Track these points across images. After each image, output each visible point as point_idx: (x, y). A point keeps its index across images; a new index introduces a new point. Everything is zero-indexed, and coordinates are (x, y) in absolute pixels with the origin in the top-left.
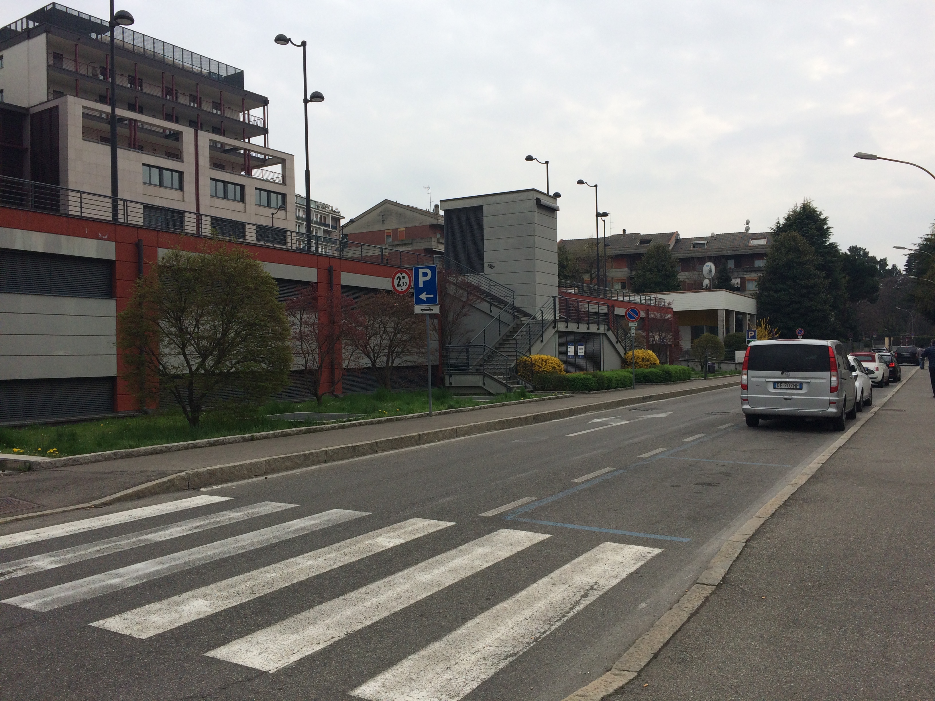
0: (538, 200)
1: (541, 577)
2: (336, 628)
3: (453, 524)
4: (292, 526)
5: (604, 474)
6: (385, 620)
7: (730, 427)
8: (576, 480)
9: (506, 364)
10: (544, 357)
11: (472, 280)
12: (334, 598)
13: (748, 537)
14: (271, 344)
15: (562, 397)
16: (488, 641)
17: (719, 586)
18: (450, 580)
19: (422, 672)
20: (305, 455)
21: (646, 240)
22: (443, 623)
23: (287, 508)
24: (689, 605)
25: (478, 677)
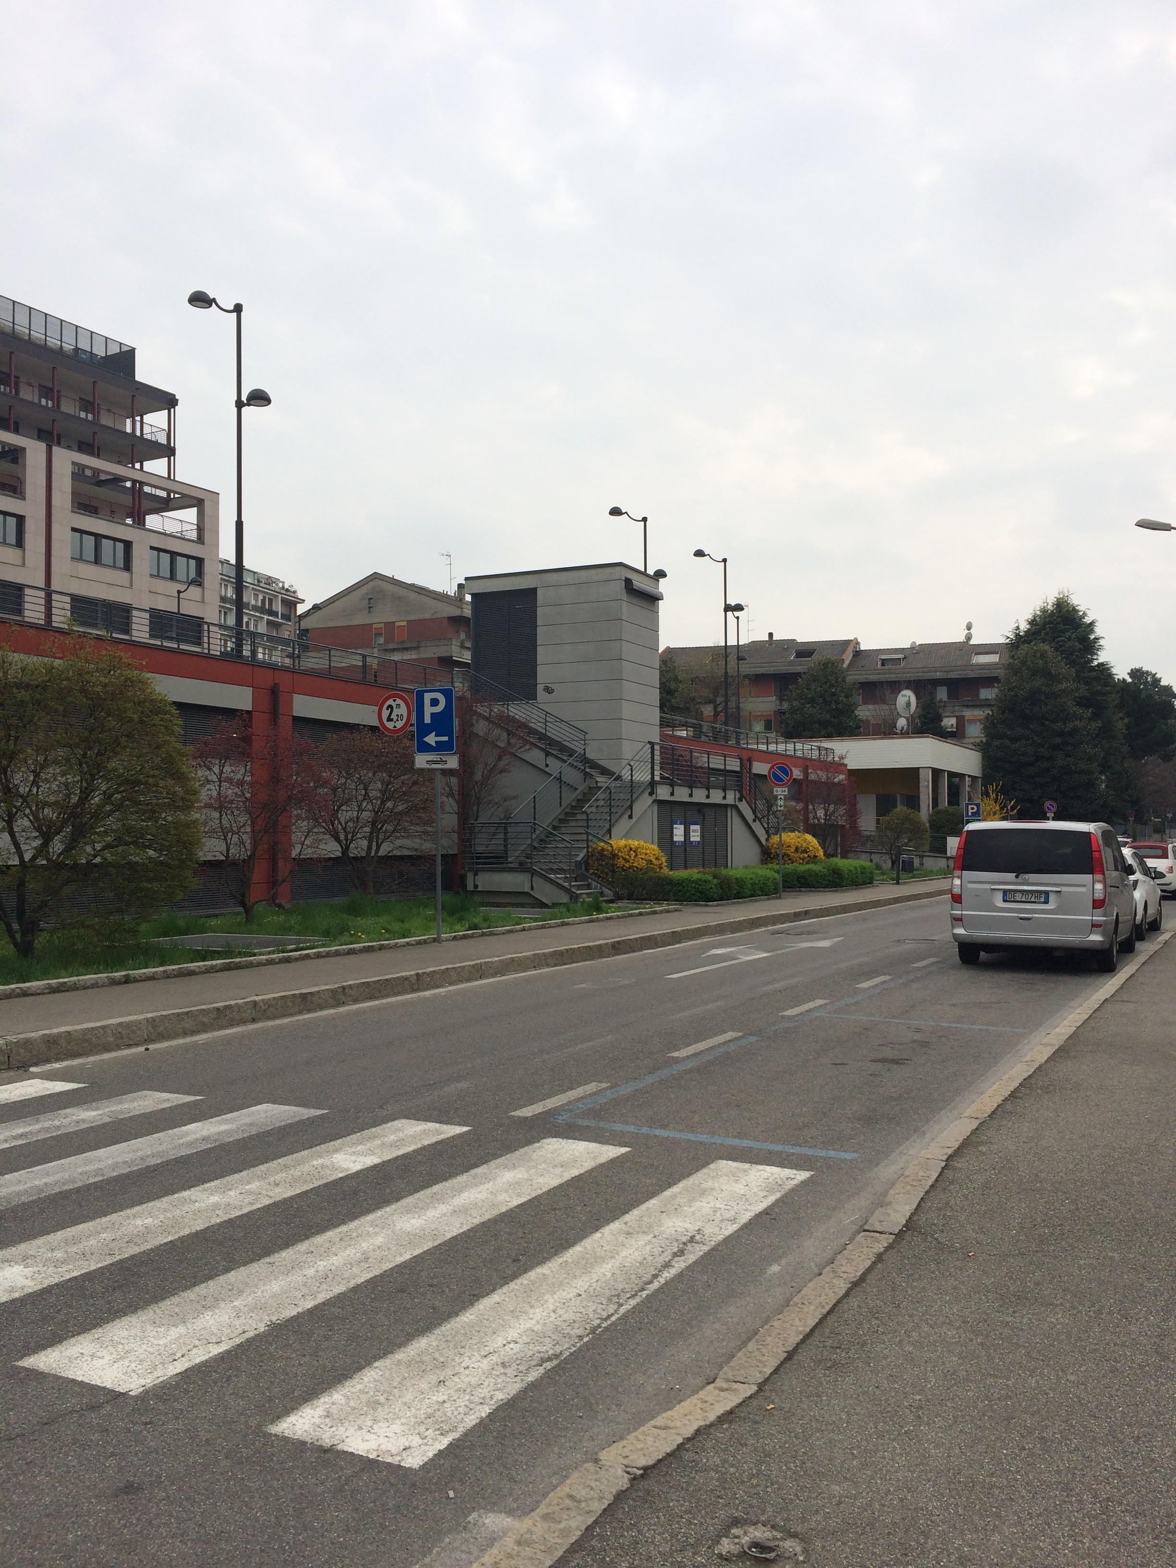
0: (628, 582)
1: (608, 1222)
2: (251, 1314)
3: (465, 1129)
4: (187, 1134)
5: (724, 1043)
6: (338, 1300)
7: (933, 964)
8: (676, 1054)
9: (570, 854)
10: (634, 843)
11: (516, 712)
12: (252, 1261)
13: (950, 1151)
14: (168, 817)
15: (661, 912)
16: (512, 1334)
17: (900, 1235)
18: (454, 1228)
19: (396, 1391)
20: (218, 1009)
21: (805, 651)
22: (437, 1303)
23: (181, 1102)
24: (849, 1268)
25: (491, 1398)
